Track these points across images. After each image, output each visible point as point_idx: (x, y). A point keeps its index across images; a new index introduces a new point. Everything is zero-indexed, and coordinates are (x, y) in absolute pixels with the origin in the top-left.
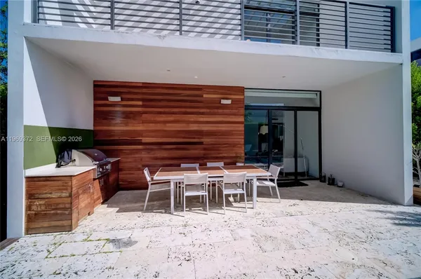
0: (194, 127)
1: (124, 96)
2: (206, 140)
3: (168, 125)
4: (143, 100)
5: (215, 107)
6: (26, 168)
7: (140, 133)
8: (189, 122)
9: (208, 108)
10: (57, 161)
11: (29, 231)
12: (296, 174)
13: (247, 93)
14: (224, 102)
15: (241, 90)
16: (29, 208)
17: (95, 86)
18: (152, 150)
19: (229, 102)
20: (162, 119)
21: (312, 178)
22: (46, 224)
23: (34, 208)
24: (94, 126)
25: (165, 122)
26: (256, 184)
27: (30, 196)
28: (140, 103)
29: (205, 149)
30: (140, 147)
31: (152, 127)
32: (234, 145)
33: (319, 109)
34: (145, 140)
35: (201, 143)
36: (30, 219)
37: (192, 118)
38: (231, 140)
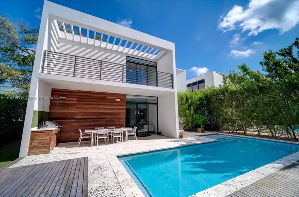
0: (102, 111)
1: (68, 96)
2: (107, 117)
3: (89, 110)
4: (77, 98)
5: (113, 102)
6: (32, 128)
7: (74, 114)
8: (100, 109)
9: (109, 102)
10: (38, 126)
11: (29, 154)
12: (148, 132)
13: (127, 96)
14: (116, 100)
15: (125, 95)
16: (31, 144)
17: (52, 91)
18: (80, 122)
19: (119, 100)
20: (86, 107)
21: (155, 134)
22: (38, 151)
23: (33, 144)
24: (50, 110)
25: (88, 109)
26: (127, 134)
27: (32, 139)
28: (76, 99)
29: (107, 121)
30: (74, 120)
31: (81, 111)
32: (121, 119)
33: (157, 104)
34: (77, 117)
35: (105, 118)
36: (30, 149)
37: (101, 107)
38: (119, 117)
